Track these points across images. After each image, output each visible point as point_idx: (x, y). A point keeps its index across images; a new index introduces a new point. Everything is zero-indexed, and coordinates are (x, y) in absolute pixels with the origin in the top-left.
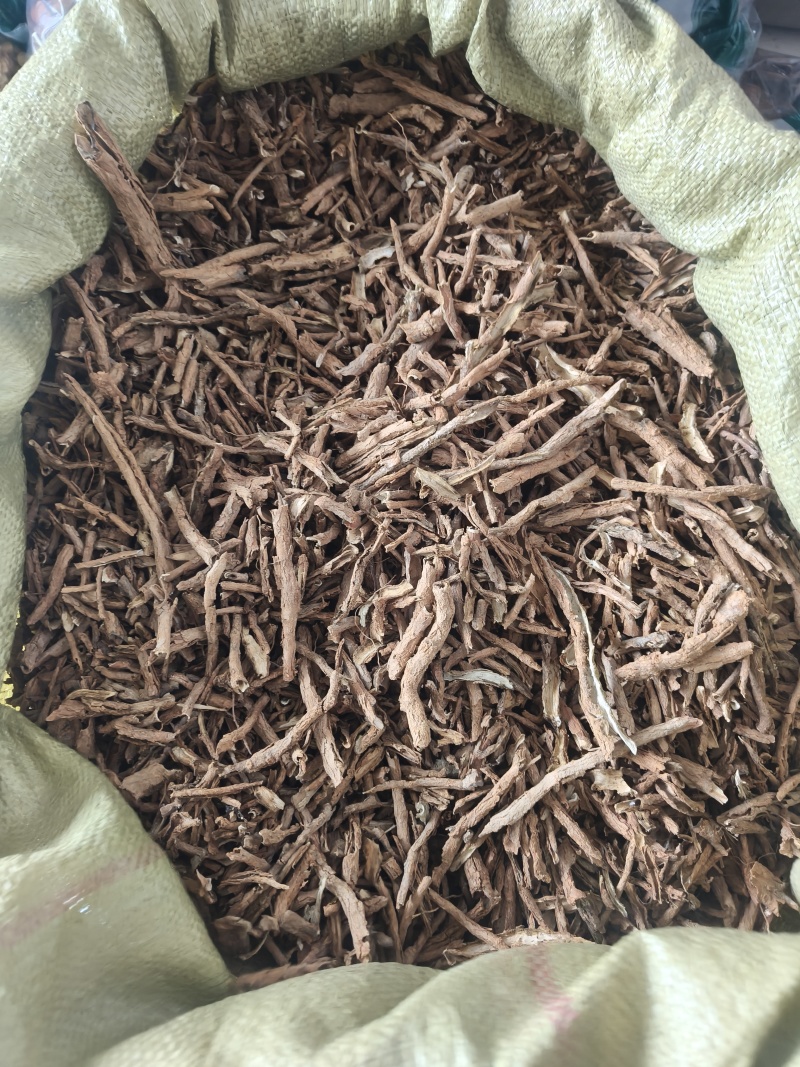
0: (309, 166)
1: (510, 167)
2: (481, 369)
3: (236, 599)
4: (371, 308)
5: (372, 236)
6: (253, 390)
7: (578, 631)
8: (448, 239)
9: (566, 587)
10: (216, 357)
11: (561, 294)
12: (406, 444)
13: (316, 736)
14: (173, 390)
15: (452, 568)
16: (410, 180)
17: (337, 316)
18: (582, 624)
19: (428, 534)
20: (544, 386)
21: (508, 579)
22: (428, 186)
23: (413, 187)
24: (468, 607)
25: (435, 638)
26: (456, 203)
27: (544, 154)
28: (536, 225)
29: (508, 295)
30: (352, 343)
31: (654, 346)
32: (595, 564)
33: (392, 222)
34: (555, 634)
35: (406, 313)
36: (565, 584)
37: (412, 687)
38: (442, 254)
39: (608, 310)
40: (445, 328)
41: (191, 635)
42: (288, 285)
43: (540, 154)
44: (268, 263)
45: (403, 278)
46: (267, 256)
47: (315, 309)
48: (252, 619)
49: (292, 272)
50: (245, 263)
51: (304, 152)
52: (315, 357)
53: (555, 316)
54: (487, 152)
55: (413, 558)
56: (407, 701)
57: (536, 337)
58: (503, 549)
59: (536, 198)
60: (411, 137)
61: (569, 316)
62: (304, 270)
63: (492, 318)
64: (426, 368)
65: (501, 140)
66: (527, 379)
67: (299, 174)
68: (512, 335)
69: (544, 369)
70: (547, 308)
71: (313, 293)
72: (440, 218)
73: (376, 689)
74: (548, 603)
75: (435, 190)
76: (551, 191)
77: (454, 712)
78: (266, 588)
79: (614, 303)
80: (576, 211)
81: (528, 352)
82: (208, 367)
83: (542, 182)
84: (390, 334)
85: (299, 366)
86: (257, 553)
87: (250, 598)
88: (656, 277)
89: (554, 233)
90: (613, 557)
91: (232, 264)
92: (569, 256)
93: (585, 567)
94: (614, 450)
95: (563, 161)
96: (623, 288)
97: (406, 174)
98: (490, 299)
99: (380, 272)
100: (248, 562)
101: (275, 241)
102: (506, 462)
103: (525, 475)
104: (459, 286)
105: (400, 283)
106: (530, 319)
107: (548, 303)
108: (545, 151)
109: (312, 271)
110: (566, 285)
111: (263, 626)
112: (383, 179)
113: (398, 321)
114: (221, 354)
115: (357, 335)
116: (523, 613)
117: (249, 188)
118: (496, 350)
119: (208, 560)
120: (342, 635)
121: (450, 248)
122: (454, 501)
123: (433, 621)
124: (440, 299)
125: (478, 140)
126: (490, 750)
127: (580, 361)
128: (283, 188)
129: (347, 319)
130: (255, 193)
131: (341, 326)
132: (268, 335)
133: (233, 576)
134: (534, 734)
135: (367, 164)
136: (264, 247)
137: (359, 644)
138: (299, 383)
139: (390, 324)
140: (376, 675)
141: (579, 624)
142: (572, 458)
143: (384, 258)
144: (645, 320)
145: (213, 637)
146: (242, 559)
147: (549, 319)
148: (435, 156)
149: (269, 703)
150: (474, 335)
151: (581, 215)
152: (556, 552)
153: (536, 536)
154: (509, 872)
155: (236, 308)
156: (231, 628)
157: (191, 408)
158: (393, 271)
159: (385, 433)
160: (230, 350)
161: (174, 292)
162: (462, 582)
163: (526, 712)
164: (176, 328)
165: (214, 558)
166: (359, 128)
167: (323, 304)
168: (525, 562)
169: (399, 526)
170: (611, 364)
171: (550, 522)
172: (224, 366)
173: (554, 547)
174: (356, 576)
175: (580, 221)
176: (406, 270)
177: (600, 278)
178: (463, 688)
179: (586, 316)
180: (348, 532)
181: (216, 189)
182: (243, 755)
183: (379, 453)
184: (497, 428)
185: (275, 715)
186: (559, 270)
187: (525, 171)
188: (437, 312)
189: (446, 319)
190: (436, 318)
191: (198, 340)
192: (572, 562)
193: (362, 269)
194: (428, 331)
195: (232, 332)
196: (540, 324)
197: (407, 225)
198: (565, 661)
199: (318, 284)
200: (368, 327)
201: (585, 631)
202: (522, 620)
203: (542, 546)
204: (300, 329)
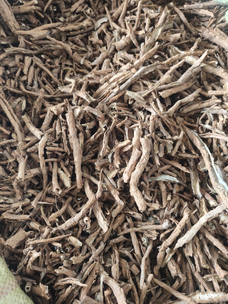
2: (148, 54)
3: (54, 155)
4: (101, 42)
5: (98, 17)
6: (57, 77)
7: (205, 153)
8: (128, 12)
9: (197, 136)
10: (41, 65)
11: (175, 27)
12: (121, 82)
13: (94, 211)
14: (24, 78)
15: (146, 132)
17: (88, 47)
18: (206, 150)
19: (134, 120)
21: (172, 135)
24: (156, 147)
25: (143, 162)
29: (154, 27)
30: (95, 56)
31: (215, 44)
32: (207, 126)
33: (106, 8)
34: (194, 157)
35: (115, 39)
36: (195, 135)
37: (135, 184)
38: (127, 18)
39: (194, 33)
40: (131, 42)
41: (35, 171)
42: (67, 37)
45: (112, 29)
47: (79, 45)
48: (62, 164)
49: (68, 31)
50: (50, 29)
52: (80, 62)
55: (129, 130)
56: (133, 191)
57: (168, 42)
58: (168, 121)
62: (74, 30)
63: (149, 35)
66: (166, 56)
68: (159, 41)
69: (172, 52)
71: (77, 38)
72: (124, 4)
73: (119, 188)
74: (189, 144)
77: (154, 196)
78: (66, 149)
79: (196, 30)
81: (166, 48)
82: (38, 69)
84: (110, 49)
85: (74, 66)
86: (61, 133)
87: (60, 154)
88: (212, 18)
90: (214, 123)
91: (45, 29)
93: (202, 128)
94: (205, 83)
96: (199, 26)
98: (148, 29)
99: (103, 28)
100: (57, 138)
101: (61, 21)
102: (164, 86)
103: (173, 91)
104: (135, 28)
105: (112, 31)
106: (165, 35)
107: (171, 29)
109: (77, 30)
110: (177, 25)
111: (67, 167)
113: (112, 43)
114: (43, 64)
115: (96, 53)
116: (180, 149)
117: (49, 5)
118: (153, 46)
119: (39, 137)
120: (102, 167)
121: (129, 15)
122: (144, 105)
123: (141, 155)
124: (128, 31)
126: (172, 210)
128: (63, 6)
130: (53, 8)
131: (90, 49)
132: (61, 56)
133: (51, 144)
134: (190, 202)
136: (57, 24)
137: (109, 170)
138: (75, 72)
139: (109, 46)
140: (118, 183)
141: (205, 151)
142: (190, 86)
143: (104, 23)
144: (211, 33)
145: (44, 172)
146: (55, 138)
147: (173, 34)
149: (73, 200)
152: (189, 124)
153: (180, 118)
154: (188, 265)
155: (48, 47)
156: (53, 168)
157: (32, 85)
158: (108, 27)
159: (111, 80)
160: (47, 62)
161: (22, 40)
162: (151, 137)
163: (185, 193)
164: (25, 55)
165: (42, 136)
167: (82, 44)
168: (178, 127)
169: (121, 118)
171: (186, 110)
172: (44, 68)
173: (188, 122)
174: (105, 140)
176: (113, 25)
177: (189, 22)
178: (157, 184)
179: (186, 35)
180: (100, 122)
181: (36, 2)
182: (61, 222)
183: (110, 88)
185: (75, 205)
186: (173, 17)
188: (127, 36)
189: (131, 38)
190: (127, 37)
191: (33, 60)
192: (196, 127)
193: (95, 29)
194: (124, 43)
195: (47, 57)
196: (170, 36)
197: (112, 11)
198: (199, 168)
199: (80, 36)
200: (100, 50)
201: (208, 153)
202: (179, 152)
203: (183, 122)
204: (73, 51)
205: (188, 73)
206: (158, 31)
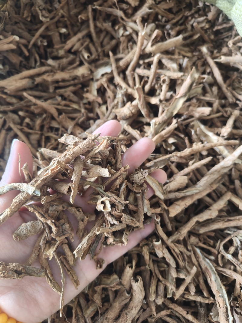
0: (69, 27)
1: (175, 25)
2: (160, 136)
4: (100, 100)
5: (101, 62)
7: (221, 305)
8: (141, 62)
9: (213, 271)
10: (16, 129)
11: (204, 92)
16: (121, 32)
17: (82, 105)
18: (224, 300)
20: (197, 146)
21: (178, 268)
22: (130, 34)
23: (123, 36)
26: (145, 42)
27: (192, 18)
28: (189, 54)
29: (175, 92)
30: (89, 119)
32: (229, 257)
33: (111, 54)
34: (207, 301)
35: (118, 103)
38: (138, 70)
39: (230, 100)
40: (139, 111)
42: (56, 88)
43: (190, 18)
44: (45, 77)
45: (116, 84)
46: (44, 73)
47: (71, 101)
49: (57, 82)
50: (32, 77)
51: (66, 19)
52: (68, 128)
53: (202, 104)
54: (163, 17)
57: (192, 117)
59: (188, 41)
60: (121, 9)
61: (210, 104)
62: (64, 80)
63: (166, 106)
64: (129, 134)
65: (170, 10)
66: (187, 141)
67: (64, 30)
68: (178, 116)
69: (197, 135)
70: (199, 100)
71: (68, 92)
72: (137, 50)
74: (202, 281)
75: (134, 36)
76: (196, 37)
79: (234, 96)
80: (210, 48)
81: (187, 125)
82: (12, 134)
83: (191, 33)
84: (110, 114)
85: (60, 132)
89: (199, 59)
91: (25, 78)
92: (208, 70)
93: (223, 257)
94: (237, 182)
95: (202, 22)
96: (238, 88)
97: (119, 28)
98: (165, 95)
99: (104, 81)
101: (49, 65)
103: (188, 202)
104: (147, 88)
105: (116, 86)
106: (189, 106)
107: (198, 97)
108: (193, 16)
109: (68, 81)
110: (208, 87)
112: (107, 33)
113: (113, 108)
114: (19, 127)
115: (91, 115)
116: (187, 289)
117: (37, 39)
118: (169, 124)
121: (142, 67)
123: (131, 300)
124: (136, 95)
125: (157, 10)
127: (217, 130)
128: (56, 38)
129: (87, 106)
130: (41, 42)
131: (83, 110)
132: (44, 116)
135: (99, 25)
136: (43, 69)
139: (109, 108)
141: (222, 299)
142: (215, 188)
143: (106, 73)
147: (199, 106)
148: (134, 18)
150: (156, 115)
151: (212, 50)
152: (205, 246)
153: (194, 238)
158: (111, 80)
160: (24, 124)
166: (94, 5)
167: (75, 98)
168: (188, 253)
170: (235, 131)
171: (202, 231)
173: (204, 243)
175: (212, 52)
176: (118, 80)
179: (219, 104)
181: (17, 38)
186: (204, 78)
187: (183, 27)
188: (134, 103)
189: (140, 107)
190: (134, 106)
191: (7, 120)
192: (215, 253)
193: (95, 79)
194: (129, 114)
195: (27, 114)
196: (194, 109)
197: (119, 56)
198: (212, 318)
199: (71, 88)
200: (98, 110)
201: (226, 304)
202: (186, 292)
203: (198, 243)
204: (60, 112)
206: (178, 102)
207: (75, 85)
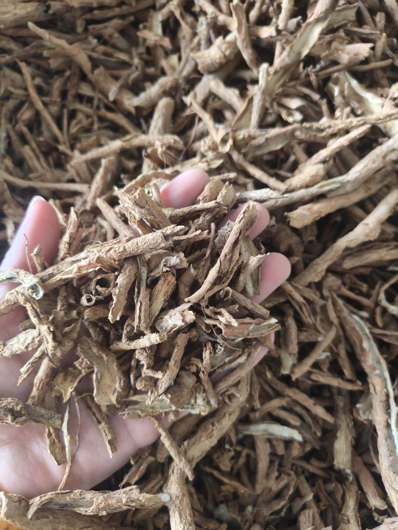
4: (167, 43)
7: (378, 388)
9: (365, 334)
17: (135, 55)
18: (384, 381)
29: (305, 18)
32: (396, 310)
34: (349, 387)
35: (199, 42)
36: (363, 330)
40: (238, 54)
42: (88, 23)
45: (198, 11)
47: (115, 47)
49: (90, 9)
57: (335, 63)
62: (102, 7)
63: (288, 42)
64: (220, 99)
66: (324, 108)
69: (344, 97)
70: (348, 33)
71: (110, 29)
74: (342, 352)
81: (327, 80)
84: (184, 66)
85: (96, 102)
93: (385, 311)
98: (287, 22)
99: (174, 4)
103: (325, 208)
104: (254, 14)
105: (195, 15)
106: (330, 43)
107: (350, 27)
109: (110, 7)
110: (366, 13)
113: (191, 52)
115: (151, 70)
124: (233, 23)
127: (380, 91)
129: (144, 56)
131: (137, 62)
132: (68, 73)
134: (321, 481)
138: (95, 119)
139: (184, 56)
141: (379, 380)
142: (372, 192)
147: (350, 43)
150: (269, 59)
152: (352, 294)
153: (332, 278)
158: (188, 6)
163: (314, 461)
167: (122, 43)
168: (321, 302)
171: (348, 264)
173: (351, 289)
178: (249, 441)
179: (388, 45)
184: (292, 158)
188: (229, 38)
189: (240, 44)
190: (229, 43)
192: (369, 307)
193: (158, 5)
194: (220, 58)
196: (341, 47)
198: (358, 414)
199: (116, 22)
200: (164, 63)
201: (386, 387)
202: (314, 370)
203: (339, 288)
204: (95, 64)
205: (374, 162)
206: (311, 31)
207: (122, 17)
